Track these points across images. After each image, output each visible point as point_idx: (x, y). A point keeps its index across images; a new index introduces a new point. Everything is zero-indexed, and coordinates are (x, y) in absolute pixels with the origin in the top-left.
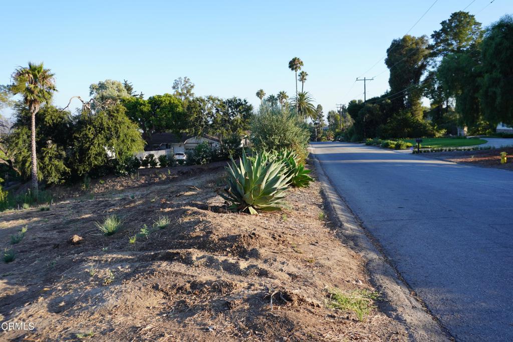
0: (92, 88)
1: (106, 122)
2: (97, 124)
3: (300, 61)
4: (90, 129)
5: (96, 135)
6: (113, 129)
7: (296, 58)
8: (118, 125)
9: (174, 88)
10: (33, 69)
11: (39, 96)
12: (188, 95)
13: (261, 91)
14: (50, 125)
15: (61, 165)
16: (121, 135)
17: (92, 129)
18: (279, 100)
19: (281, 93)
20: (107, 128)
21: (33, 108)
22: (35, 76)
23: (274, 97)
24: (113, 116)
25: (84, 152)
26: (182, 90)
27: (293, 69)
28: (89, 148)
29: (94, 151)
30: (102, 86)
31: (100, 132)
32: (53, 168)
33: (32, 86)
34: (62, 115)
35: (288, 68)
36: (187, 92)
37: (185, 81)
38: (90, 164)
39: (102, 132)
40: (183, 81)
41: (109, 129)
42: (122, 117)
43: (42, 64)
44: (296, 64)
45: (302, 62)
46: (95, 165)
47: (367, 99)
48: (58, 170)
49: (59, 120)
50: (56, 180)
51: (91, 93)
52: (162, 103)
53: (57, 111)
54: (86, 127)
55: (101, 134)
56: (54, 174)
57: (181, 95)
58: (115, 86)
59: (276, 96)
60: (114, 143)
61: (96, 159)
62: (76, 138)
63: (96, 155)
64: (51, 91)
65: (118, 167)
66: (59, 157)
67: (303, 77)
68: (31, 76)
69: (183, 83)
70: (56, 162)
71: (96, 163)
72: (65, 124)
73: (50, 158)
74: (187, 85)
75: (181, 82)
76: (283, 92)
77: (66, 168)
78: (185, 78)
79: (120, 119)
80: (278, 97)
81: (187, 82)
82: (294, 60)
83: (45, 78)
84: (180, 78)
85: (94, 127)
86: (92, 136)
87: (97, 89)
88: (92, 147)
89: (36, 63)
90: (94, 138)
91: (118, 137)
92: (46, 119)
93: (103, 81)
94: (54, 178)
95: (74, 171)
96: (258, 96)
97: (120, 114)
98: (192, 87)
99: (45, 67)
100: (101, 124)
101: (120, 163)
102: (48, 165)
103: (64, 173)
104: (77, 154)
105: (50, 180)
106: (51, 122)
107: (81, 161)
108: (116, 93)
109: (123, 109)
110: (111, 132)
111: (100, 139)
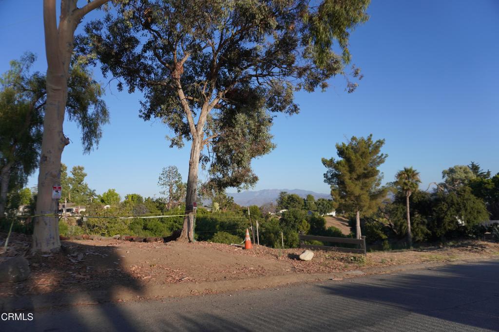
0: (444, 173)
1: (456, 199)
2: (449, 201)
4: (444, 204)
5: (448, 209)
6: (461, 204)
8: (465, 201)
10: (407, 171)
11: (411, 187)
14: (416, 202)
15: (425, 228)
16: (468, 208)
17: (446, 204)
20: (457, 203)
21: (407, 193)
22: (408, 175)
24: (461, 195)
25: (440, 220)
28: (443, 218)
29: (447, 219)
30: (452, 171)
31: (451, 206)
33: (407, 181)
34: (424, 195)
38: (445, 229)
39: (454, 206)
41: (458, 204)
42: (468, 195)
43: (412, 167)
46: (449, 230)
48: (422, 231)
49: (422, 199)
50: (422, 238)
51: (443, 177)
53: (420, 193)
54: (441, 203)
55: (453, 208)
56: (420, 235)
58: (462, 170)
60: (463, 214)
61: (449, 225)
62: (434, 211)
63: (449, 222)
64: (418, 183)
65: (467, 232)
66: (423, 223)
68: (406, 175)
70: (421, 227)
71: (450, 228)
72: (426, 201)
73: (417, 224)
77: (428, 231)
79: (466, 197)
83: (414, 176)
85: (447, 203)
86: (446, 210)
87: (447, 173)
88: (446, 217)
89: (409, 167)
90: (447, 211)
91: (466, 210)
92: (414, 199)
93: (452, 166)
94: (420, 237)
95: (434, 233)
97: (466, 193)
99: (414, 169)
100: (452, 201)
101: (469, 229)
102: (416, 228)
103: (427, 234)
104: (436, 222)
105: (418, 238)
106: (417, 200)
107: (439, 226)
108: (463, 175)
109: (468, 189)
110: (460, 206)
111: (451, 211)
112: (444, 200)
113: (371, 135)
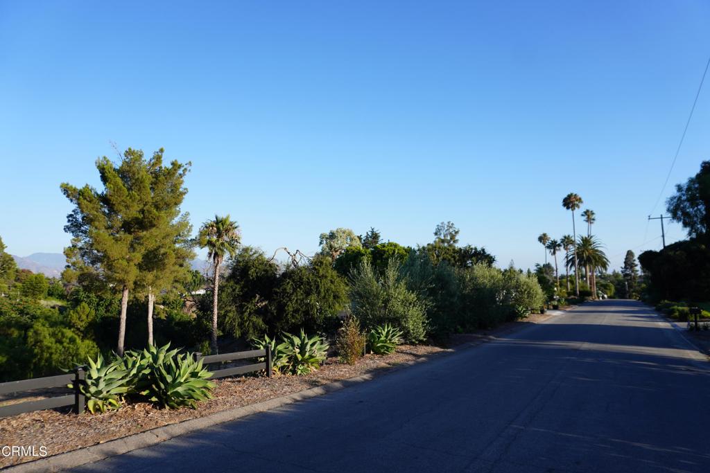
0: (322, 237)
2: (297, 278)
3: (578, 198)
4: (289, 282)
6: (313, 284)
7: (572, 194)
8: (319, 280)
9: (436, 234)
10: (218, 222)
11: (221, 250)
12: (452, 242)
13: (545, 235)
14: (253, 278)
16: (322, 290)
18: (563, 246)
19: (565, 237)
20: (307, 282)
23: (556, 242)
26: (444, 236)
27: (568, 208)
28: (285, 305)
30: (332, 236)
31: (299, 287)
32: (251, 324)
33: (214, 239)
34: (266, 268)
35: (563, 207)
36: (451, 239)
37: (448, 226)
39: (302, 286)
40: (446, 227)
41: (309, 283)
42: (326, 270)
43: (228, 217)
44: (572, 202)
45: (580, 199)
49: (263, 273)
51: (321, 243)
53: (263, 263)
55: (301, 289)
57: (443, 241)
59: (559, 242)
61: (293, 317)
67: (589, 216)
68: (215, 229)
69: (446, 229)
70: (254, 319)
71: (293, 321)
72: (268, 277)
73: (250, 314)
74: (451, 230)
75: (443, 227)
76: (569, 236)
78: (449, 223)
80: (562, 242)
81: (450, 227)
82: (570, 196)
84: (442, 223)
85: (293, 281)
86: (291, 291)
88: (289, 303)
89: (222, 216)
90: (293, 294)
91: (319, 293)
92: (249, 273)
96: (541, 242)
97: (324, 266)
98: (457, 232)
100: (301, 278)
101: (318, 322)
102: (246, 321)
106: (255, 275)
109: (328, 261)
110: (311, 286)
111: (299, 294)
112: (290, 277)
113: (162, 151)
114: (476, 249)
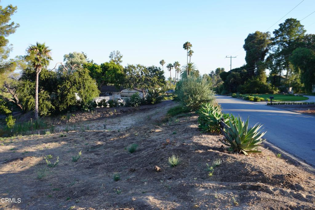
0: (65, 57)
1: (78, 79)
2: (72, 80)
3: (190, 44)
4: (68, 83)
5: (71, 87)
6: (81, 83)
8: (85, 81)
9: (110, 57)
10: (39, 46)
11: (42, 63)
12: (119, 62)
13: (163, 61)
14: (43, 80)
15: (49, 104)
16: (86, 87)
17: (69, 83)
18: (174, 67)
19: (176, 62)
20: (78, 82)
21: (38, 70)
22: (40, 50)
23: (171, 65)
24: (82, 75)
25: (63, 96)
26: (115, 58)
27: (185, 49)
28: (67, 95)
29: (69, 96)
30: (71, 56)
31: (74, 85)
32: (45, 106)
33: (38, 57)
34: (51, 74)
35: (183, 48)
36: (118, 60)
37: (117, 53)
38: (67, 104)
39: (75, 85)
40: (116, 53)
41: (79, 83)
42: (87, 76)
43: (44, 44)
44: (188, 46)
45: (191, 45)
46: (70, 105)
47: (232, 69)
48: (47, 107)
49: (49, 76)
51: (64, 60)
52: (109, 67)
53: (47, 71)
54: (66, 81)
55: (74, 86)
56: (45, 110)
57: (114, 61)
58: (79, 56)
59: (173, 65)
60: (82, 92)
61: (70, 101)
62: (59, 88)
63: (71, 99)
64: (49, 60)
65: (84, 106)
66: (48, 99)
67: (190, 53)
68: (38, 50)
69: (116, 54)
70: (47, 102)
71: (71, 103)
72: (52, 79)
73: (43, 100)
74: (118, 55)
75: (115, 53)
76: (177, 62)
77: (52, 106)
78: (117, 51)
79: (86, 77)
80: (174, 65)
81: (118, 54)
82: (187, 43)
83: (46, 52)
84: (114, 51)
85: (70, 81)
86: (69, 87)
87: (68, 57)
88: (68, 94)
89: (41, 43)
90: (70, 89)
91: (85, 88)
92: (41, 76)
93: (72, 52)
94: (45, 112)
95: (57, 108)
96: (161, 64)
97: (86, 74)
98: (121, 57)
99: (46, 45)
100: (75, 80)
101: (85, 104)
102: (42, 104)
103: (51, 109)
104: (59, 98)
105: (42, 113)
106: (44, 77)
107: (61, 102)
108: (79, 60)
109: (87, 71)
110: (80, 85)
111: (73, 89)
112: (68, 79)
114: (156, 67)
